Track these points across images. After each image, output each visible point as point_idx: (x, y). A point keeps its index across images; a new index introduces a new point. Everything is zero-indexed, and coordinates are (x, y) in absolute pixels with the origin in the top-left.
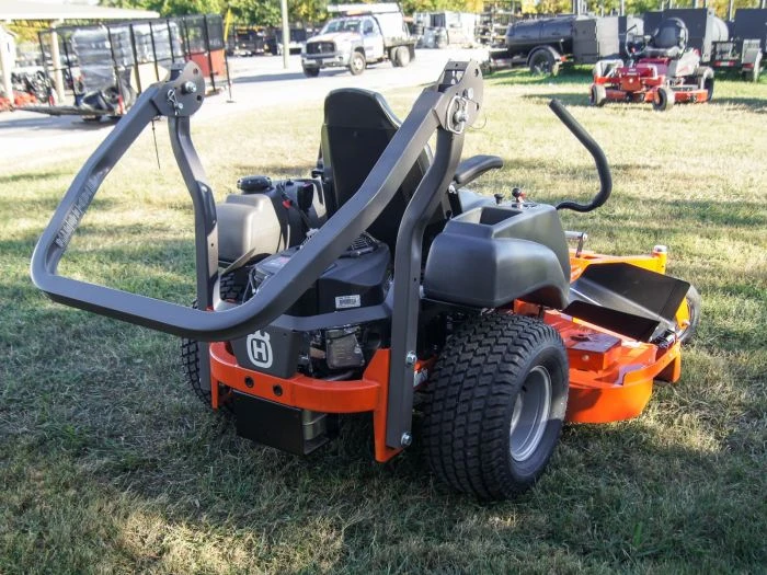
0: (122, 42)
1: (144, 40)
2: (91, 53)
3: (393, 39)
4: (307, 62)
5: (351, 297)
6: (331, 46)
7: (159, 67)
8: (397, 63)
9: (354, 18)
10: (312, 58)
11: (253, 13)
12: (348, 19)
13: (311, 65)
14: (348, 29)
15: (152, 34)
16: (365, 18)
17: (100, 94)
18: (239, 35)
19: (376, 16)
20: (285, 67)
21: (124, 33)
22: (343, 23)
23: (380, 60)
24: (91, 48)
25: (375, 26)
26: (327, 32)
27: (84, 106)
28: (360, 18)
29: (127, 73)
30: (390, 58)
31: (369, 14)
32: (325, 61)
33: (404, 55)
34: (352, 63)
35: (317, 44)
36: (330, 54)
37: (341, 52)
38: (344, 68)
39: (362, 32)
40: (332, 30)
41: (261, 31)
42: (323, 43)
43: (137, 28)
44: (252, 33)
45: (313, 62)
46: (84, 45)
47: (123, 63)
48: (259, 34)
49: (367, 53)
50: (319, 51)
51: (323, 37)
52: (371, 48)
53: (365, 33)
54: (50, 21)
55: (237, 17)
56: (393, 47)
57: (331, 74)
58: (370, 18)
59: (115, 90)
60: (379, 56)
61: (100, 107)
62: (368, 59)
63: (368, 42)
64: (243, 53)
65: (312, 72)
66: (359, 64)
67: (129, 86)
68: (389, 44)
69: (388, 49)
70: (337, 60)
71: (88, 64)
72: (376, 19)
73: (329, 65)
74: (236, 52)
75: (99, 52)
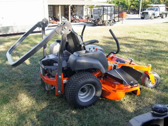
0: (101, 10)
1: (106, 10)
2: (95, 12)
3: (162, 12)
4: (142, 16)
5: (56, 64)
6: (147, 13)
7: (108, 16)
8: (162, 18)
9: (154, 7)
10: (143, 15)
11: (137, 5)
12: (153, 7)
13: (142, 17)
14: (152, 10)
15: (107, 9)
16: (156, 7)
17: (96, 20)
18: (132, 10)
19: (159, 7)
20: (139, 17)
21: (102, 8)
22: (151, 8)
23: (158, 17)
24: (96, 11)
25: (159, 9)
26: (147, 10)
27: (93, 22)
28: (155, 7)
29: (101, 16)
30: (161, 16)
31: (158, 6)
32: (145, 16)
33: (164, 16)
34: (151, 17)
35: (144, 12)
36: (147, 15)
37: (149, 15)
38: (149, 18)
39: (155, 10)
40: (149, 10)
41: (137, 9)
42: (146, 12)
43: (105, 8)
44: (135, 9)
45: (143, 16)
46: (94, 10)
47: (101, 14)
48: (136, 10)
49: (155, 15)
50: (144, 14)
51: (146, 11)
52: (157, 14)
53: (156, 11)
54: (94, 5)
55: (133, 6)
56: (162, 14)
57: (147, 19)
58: (158, 7)
59: (98, 19)
60: (158, 16)
61: (95, 22)
62: (155, 16)
63: (156, 13)
64: (132, 13)
65: (142, 18)
66: (153, 17)
67: (101, 19)
68: (161, 13)
69: (161, 14)
70: (148, 16)
71: (95, 14)
72: (159, 8)
73: (146, 17)
74: (130, 13)
75: (97, 12)
